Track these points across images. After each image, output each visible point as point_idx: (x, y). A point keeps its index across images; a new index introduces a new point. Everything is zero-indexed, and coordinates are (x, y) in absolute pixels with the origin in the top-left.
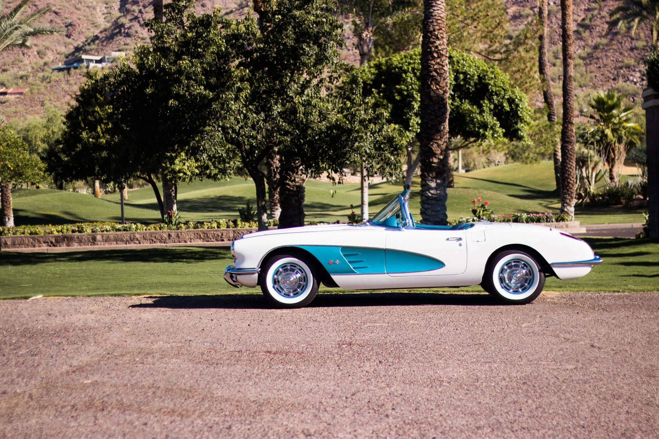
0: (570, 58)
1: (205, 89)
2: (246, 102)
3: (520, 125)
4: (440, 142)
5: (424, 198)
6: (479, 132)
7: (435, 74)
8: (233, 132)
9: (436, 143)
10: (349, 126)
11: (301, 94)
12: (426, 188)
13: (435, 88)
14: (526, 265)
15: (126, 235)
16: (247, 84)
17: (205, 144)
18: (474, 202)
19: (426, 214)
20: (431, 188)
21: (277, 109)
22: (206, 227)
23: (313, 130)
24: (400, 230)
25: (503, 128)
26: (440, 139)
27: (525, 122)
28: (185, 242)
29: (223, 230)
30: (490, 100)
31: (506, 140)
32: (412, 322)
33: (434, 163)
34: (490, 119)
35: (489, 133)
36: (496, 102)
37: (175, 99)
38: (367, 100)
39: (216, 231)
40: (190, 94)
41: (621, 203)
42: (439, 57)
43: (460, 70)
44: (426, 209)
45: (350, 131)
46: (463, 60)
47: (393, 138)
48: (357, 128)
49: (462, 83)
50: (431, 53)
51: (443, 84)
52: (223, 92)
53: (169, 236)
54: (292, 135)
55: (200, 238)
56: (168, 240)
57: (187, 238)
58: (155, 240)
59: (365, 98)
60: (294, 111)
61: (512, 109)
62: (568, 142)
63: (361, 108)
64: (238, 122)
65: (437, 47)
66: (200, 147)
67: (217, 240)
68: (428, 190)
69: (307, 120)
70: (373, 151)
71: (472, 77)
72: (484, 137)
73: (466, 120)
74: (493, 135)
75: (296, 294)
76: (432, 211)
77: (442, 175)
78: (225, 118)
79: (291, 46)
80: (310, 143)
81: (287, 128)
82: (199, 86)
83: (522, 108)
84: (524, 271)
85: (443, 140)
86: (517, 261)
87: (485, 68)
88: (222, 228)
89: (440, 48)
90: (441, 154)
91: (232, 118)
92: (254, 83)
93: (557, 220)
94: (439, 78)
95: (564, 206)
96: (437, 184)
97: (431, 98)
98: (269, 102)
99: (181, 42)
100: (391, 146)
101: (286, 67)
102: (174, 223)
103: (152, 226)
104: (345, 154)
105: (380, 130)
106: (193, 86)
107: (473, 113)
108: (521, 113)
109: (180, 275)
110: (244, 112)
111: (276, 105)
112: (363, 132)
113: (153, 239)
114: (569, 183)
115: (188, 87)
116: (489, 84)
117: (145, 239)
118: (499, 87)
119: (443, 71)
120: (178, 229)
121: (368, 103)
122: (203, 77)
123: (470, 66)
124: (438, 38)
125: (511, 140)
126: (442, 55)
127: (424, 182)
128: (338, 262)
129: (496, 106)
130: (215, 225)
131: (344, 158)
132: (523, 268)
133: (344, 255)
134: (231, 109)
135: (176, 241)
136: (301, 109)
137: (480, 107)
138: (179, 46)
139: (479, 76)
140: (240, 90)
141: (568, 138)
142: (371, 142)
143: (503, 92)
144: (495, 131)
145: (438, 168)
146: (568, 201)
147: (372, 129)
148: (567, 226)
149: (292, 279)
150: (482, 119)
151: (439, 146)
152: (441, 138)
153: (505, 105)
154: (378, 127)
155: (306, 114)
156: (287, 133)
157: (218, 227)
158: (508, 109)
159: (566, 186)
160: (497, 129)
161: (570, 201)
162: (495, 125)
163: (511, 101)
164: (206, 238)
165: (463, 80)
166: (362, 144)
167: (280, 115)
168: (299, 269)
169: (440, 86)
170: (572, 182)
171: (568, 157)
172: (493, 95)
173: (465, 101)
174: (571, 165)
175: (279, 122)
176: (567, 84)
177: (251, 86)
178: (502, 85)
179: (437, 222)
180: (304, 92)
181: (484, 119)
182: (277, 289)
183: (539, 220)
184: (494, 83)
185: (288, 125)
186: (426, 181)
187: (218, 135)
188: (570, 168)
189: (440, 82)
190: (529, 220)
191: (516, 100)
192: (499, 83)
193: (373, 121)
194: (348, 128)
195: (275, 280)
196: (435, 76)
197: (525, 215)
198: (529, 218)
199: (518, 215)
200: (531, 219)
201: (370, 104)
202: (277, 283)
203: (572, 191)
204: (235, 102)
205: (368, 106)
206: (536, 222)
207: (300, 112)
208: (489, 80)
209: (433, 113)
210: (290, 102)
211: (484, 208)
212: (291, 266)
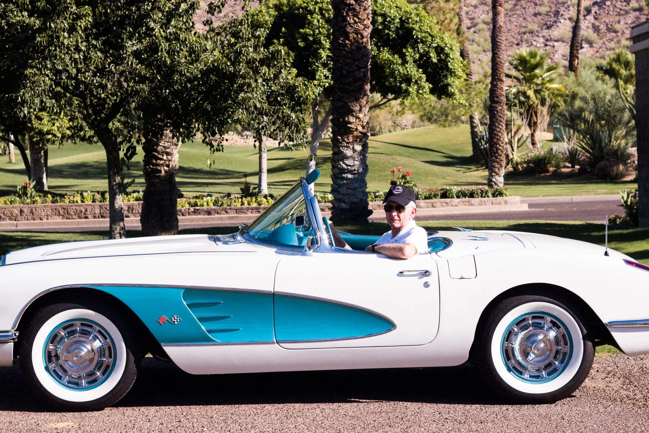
0: (500, 6)
1: (30, 16)
2: (86, 34)
3: (450, 80)
4: (359, 95)
5: (336, 170)
6: (400, 88)
7: (353, 2)
8: (67, 78)
9: (353, 96)
10: (232, 69)
11: (165, 25)
12: (340, 157)
14: (556, 323)
16: (87, 9)
17: (24, 93)
18: (393, 172)
19: (339, 192)
20: (345, 157)
21: (132, 45)
22: (67, 201)
23: (181, 75)
24: (304, 255)
25: (430, 83)
26: (359, 91)
27: (456, 75)
28: (41, 219)
29: (87, 205)
30: (415, 49)
31: (433, 98)
34: (415, 72)
35: (413, 89)
36: (422, 51)
38: (258, 33)
39: (79, 206)
40: (7, 23)
41: (548, 171)
43: (379, 11)
44: (340, 186)
45: (233, 76)
47: (295, 87)
48: (243, 71)
49: (380, 27)
51: (363, 15)
52: (52, 20)
53: (21, 211)
54: (152, 81)
55: (59, 214)
56: (19, 217)
57: (43, 214)
58: (3, 217)
59: (256, 30)
60: (154, 48)
61: (440, 60)
62: (497, 102)
63: (249, 44)
64: (76, 63)
67: (80, 218)
68: (342, 160)
69: (172, 62)
70: (266, 106)
71: (393, 19)
72: (407, 93)
73: (385, 72)
74: (417, 91)
75: (93, 383)
76: (347, 188)
78: (55, 56)
80: (176, 94)
81: (143, 72)
82: (21, 11)
83: (453, 59)
86: (538, 316)
87: (408, 10)
88: (86, 203)
91: (67, 58)
92: (97, 7)
93: (494, 195)
94: (357, 8)
95: (492, 176)
96: (355, 152)
97: (347, 34)
98: (120, 37)
100: (292, 99)
102: (29, 195)
103: (2, 199)
104: (226, 108)
105: (276, 76)
107: (394, 64)
108: (452, 64)
110: (83, 48)
111: (131, 40)
112: (251, 78)
113: (2, 215)
114: (498, 149)
116: (414, 29)
118: (425, 32)
120: (34, 203)
121: (259, 37)
123: (390, 7)
125: (440, 98)
127: (336, 150)
128: (176, 319)
129: (421, 56)
130: (78, 198)
131: (224, 114)
132: (550, 329)
133: (190, 305)
134: (63, 43)
135: (30, 218)
136: (165, 45)
137: (403, 56)
139: (401, 19)
140: (78, 17)
141: (497, 97)
142: (264, 93)
143: (429, 39)
144: (420, 87)
145: (356, 130)
146: (497, 170)
147: (264, 74)
148: (506, 202)
149: (84, 352)
150: (405, 72)
151: (357, 99)
153: (431, 55)
154: (273, 71)
155: (171, 53)
156: (143, 79)
157: (82, 202)
158: (435, 60)
159: (495, 153)
160: (423, 84)
161: (499, 170)
162: (420, 78)
163: (439, 50)
164: (66, 214)
165: (382, 23)
166: (250, 95)
167: (137, 54)
168: (99, 332)
169: (359, 19)
170: (501, 148)
171: (497, 119)
172: (418, 43)
173: (384, 49)
174: (501, 129)
175: (132, 64)
176: (497, 35)
177: (94, 11)
178: (429, 30)
179: (353, 203)
180: (171, 21)
181: (408, 71)
182: (54, 371)
183: (472, 195)
184: (419, 28)
185: (146, 69)
186: (339, 148)
187: (44, 81)
188: (500, 132)
189: (359, 13)
190: (461, 195)
191: (446, 48)
192: (425, 28)
193: (266, 62)
194: (230, 72)
195: (49, 353)
196: (353, 5)
197: (455, 189)
198: (460, 191)
199: (447, 189)
200: (462, 194)
201: (262, 38)
202: (54, 359)
203: (501, 158)
204: (69, 34)
205: (259, 41)
206: (469, 197)
207: (162, 49)
208: (414, 24)
209: (350, 55)
210: (151, 36)
211: (406, 179)
212: (82, 325)
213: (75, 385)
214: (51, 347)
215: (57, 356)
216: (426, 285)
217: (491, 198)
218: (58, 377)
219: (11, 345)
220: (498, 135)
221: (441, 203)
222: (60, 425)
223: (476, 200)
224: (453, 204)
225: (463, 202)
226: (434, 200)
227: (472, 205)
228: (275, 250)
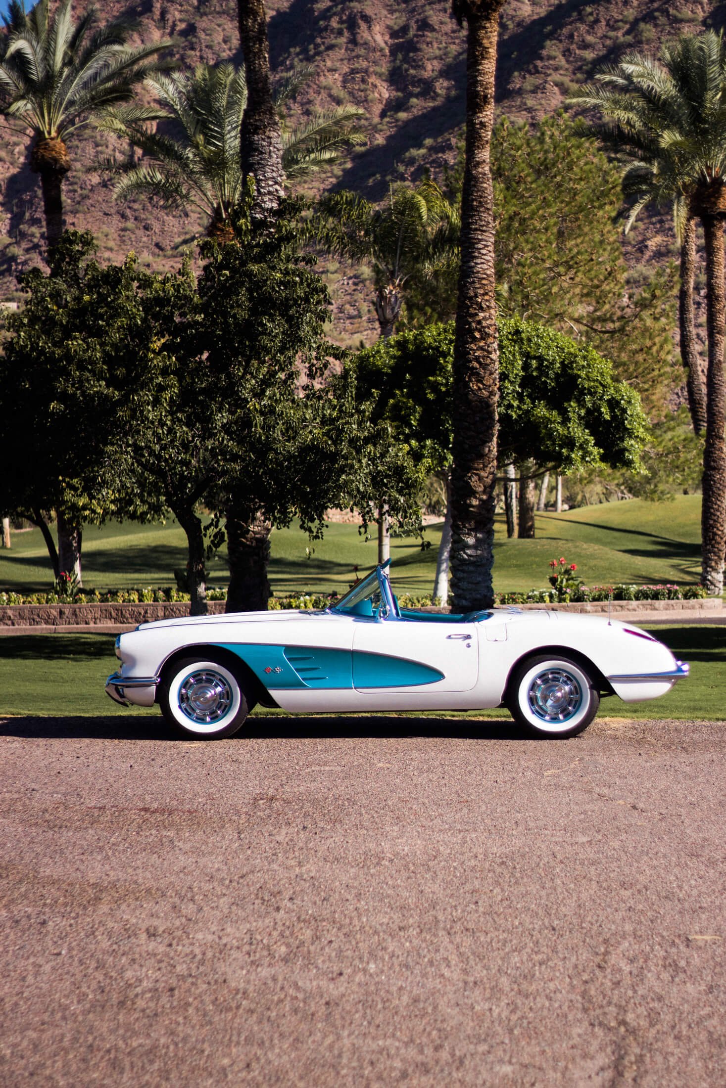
0: (718, 333)
1: (108, 386)
2: (171, 407)
3: (629, 442)
4: (483, 474)
5: (457, 562)
6: (560, 453)
7: (476, 365)
8: (150, 455)
9: (476, 474)
10: (333, 449)
11: (259, 395)
12: (460, 546)
13: (475, 387)
14: (570, 678)
16: (173, 380)
17: (104, 473)
18: (553, 565)
19: (459, 587)
20: (467, 546)
21: (222, 418)
22: (120, 600)
23: (276, 453)
24: (376, 622)
25: (600, 447)
26: (483, 469)
27: (637, 437)
28: (86, 623)
29: (148, 605)
30: (581, 403)
31: (605, 466)
32: (381, 765)
33: (473, 506)
34: (579, 432)
35: (576, 455)
36: (590, 405)
37: (60, 401)
38: (363, 407)
39: (136, 606)
40: (83, 393)
42: (482, 338)
43: (533, 353)
44: (459, 579)
45: (334, 457)
46: (538, 336)
47: (404, 468)
48: (345, 451)
49: (535, 374)
50: (471, 331)
51: (488, 381)
52: (135, 392)
53: (61, 613)
54: (243, 460)
55: (111, 617)
56: (58, 621)
57: (89, 616)
58: (38, 620)
59: (361, 403)
60: (246, 422)
61: (614, 417)
62: (714, 469)
63: (352, 420)
64: (160, 439)
65: (479, 322)
66: (96, 478)
68: (463, 549)
69: (267, 438)
70: (370, 489)
71: (552, 364)
72: (569, 461)
73: (541, 432)
74: (583, 458)
75: (215, 719)
76: (469, 583)
77: (485, 525)
78: (138, 432)
79: (244, 319)
80: (271, 473)
81: (236, 449)
82: (98, 381)
83: (631, 416)
84: (567, 688)
85: (488, 470)
86: (555, 671)
87: (572, 350)
88: (146, 602)
89: (484, 324)
90: (484, 492)
91: (150, 433)
92: (184, 378)
93: (686, 597)
94: (482, 372)
95: (707, 572)
96: (477, 540)
97: (469, 402)
98: (208, 407)
99: (73, 310)
100: (400, 481)
101: (236, 353)
102: (69, 592)
103: (35, 597)
104: (326, 492)
105: (383, 455)
106: (88, 381)
107: (552, 422)
108: (630, 422)
109: (54, 681)
110: (168, 423)
111: (220, 412)
112: (354, 458)
113: (36, 617)
114: (715, 534)
115: (81, 381)
116: (579, 376)
117: (22, 617)
118: (594, 381)
119: (489, 361)
120: (76, 602)
121: (364, 411)
122: (105, 367)
123: (548, 347)
124: (481, 309)
125: (614, 467)
126: (488, 335)
127: (456, 537)
128: (279, 670)
129: (589, 412)
130: (135, 596)
131: (323, 498)
132: (565, 683)
133: (289, 659)
134: (147, 418)
135: (72, 620)
136: (259, 419)
137: (563, 412)
138: (68, 315)
139: (562, 363)
140: (161, 388)
141: (714, 461)
142: (368, 474)
143: (600, 390)
144: (586, 453)
145: (480, 514)
146: (713, 564)
147: (370, 453)
148: (701, 606)
149: (209, 695)
150: (566, 433)
151: (480, 479)
152: (485, 466)
153: (603, 410)
154: (379, 449)
155: (267, 427)
156: (234, 458)
157: (140, 600)
158: (608, 417)
159: (711, 540)
160: (590, 449)
161: (717, 563)
162: (587, 441)
163: (613, 404)
165: (537, 368)
166: (352, 477)
167: (226, 428)
169: (484, 384)
170: (720, 533)
171: (713, 492)
172: (585, 394)
173: (539, 403)
174: (719, 506)
175: (223, 440)
176: (714, 375)
177: (180, 381)
178: (599, 378)
179: (476, 600)
180: (265, 392)
181: (570, 433)
182: (186, 709)
183: (656, 596)
184: (586, 375)
185: (238, 445)
186: (459, 535)
187: (125, 459)
188: (718, 510)
189: (483, 378)
190: (641, 596)
191: (622, 402)
192: (595, 375)
193: (372, 439)
194: (331, 451)
195: (182, 695)
196: (476, 369)
197: (634, 588)
198: (641, 591)
199: (622, 588)
200: (643, 594)
201: (367, 414)
202: (185, 700)
203: (720, 547)
204: (153, 407)
205: (364, 416)
206: (652, 599)
207: (256, 424)
208: (579, 370)
209: (472, 427)
210: (242, 408)
211: (570, 574)
212: (207, 674)
213: (201, 720)
214: (183, 691)
215: (187, 698)
216: (469, 646)
217: (683, 601)
218: (188, 713)
219: (154, 688)
220: (715, 515)
221: (614, 606)
223: (661, 604)
224: (630, 607)
225: (643, 605)
226: (605, 603)
227: (655, 609)
228: (354, 619)
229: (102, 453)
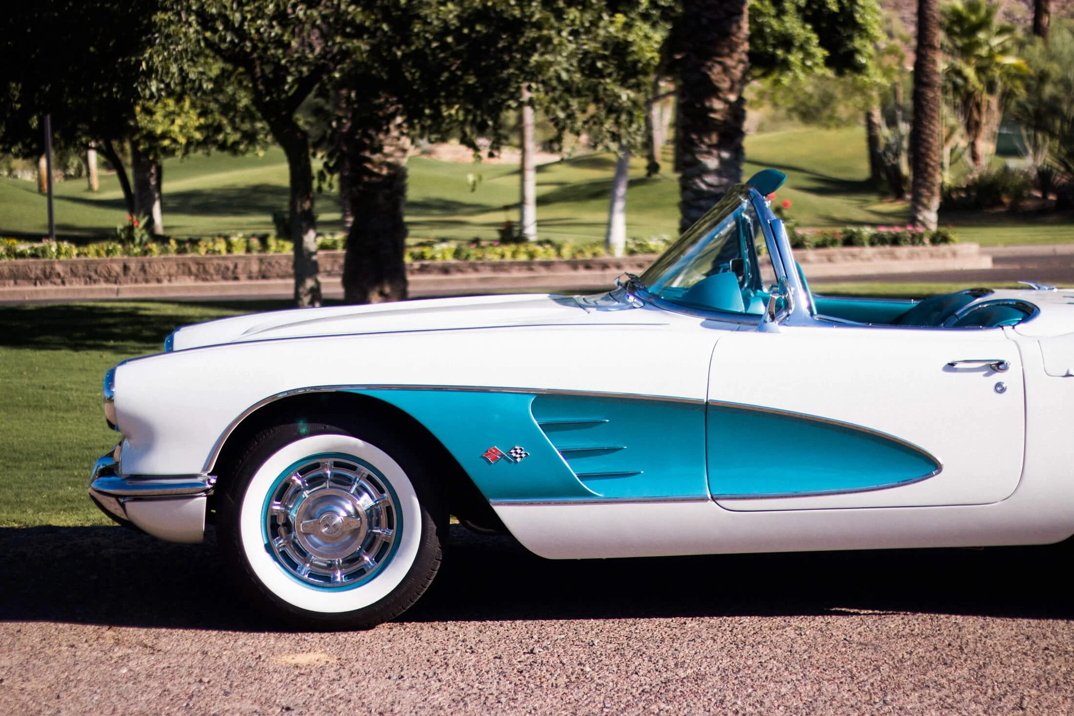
3: (858, 43)
4: (729, 62)
6: (774, 56)
8: (226, 29)
9: (721, 63)
10: (517, 13)
12: (695, 170)
15: (35, 266)
17: (151, 56)
20: (706, 171)
22: (202, 251)
23: (426, 23)
24: (761, 328)
25: (825, 48)
26: (729, 56)
27: (868, 35)
28: (159, 281)
29: (239, 257)
31: (830, 73)
33: (715, 112)
34: (799, 29)
35: (795, 58)
39: (224, 258)
41: (1001, 204)
45: (517, 26)
47: (628, 44)
48: (537, 16)
53: (126, 268)
54: (372, 35)
55: (190, 273)
56: (122, 277)
57: (162, 273)
58: (95, 277)
61: (841, 8)
62: (927, 85)
64: (240, 4)
67: (225, 278)
68: (699, 176)
70: (577, 77)
72: (785, 65)
74: (803, 61)
75: (358, 576)
77: (733, 140)
80: (418, 58)
81: (359, 18)
85: (736, 56)
88: (236, 253)
90: (731, 90)
93: (934, 242)
95: (916, 210)
96: (722, 161)
100: (620, 67)
102: (137, 240)
103: (92, 248)
104: (507, 82)
105: (594, 24)
108: (862, 16)
112: (551, 27)
113: (93, 274)
114: (927, 165)
117: (74, 274)
120: (145, 253)
125: (840, 73)
127: (684, 158)
128: (520, 452)
129: (810, 3)
130: (221, 246)
131: (502, 92)
133: (546, 427)
135: (140, 278)
137: (779, 3)
141: (927, 77)
142: (572, 55)
144: (808, 55)
145: (725, 122)
146: (925, 201)
147: (573, 21)
148: (954, 254)
150: (782, 29)
151: (726, 70)
152: (732, 51)
154: (588, 16)
156: (359, 31)
157: (229, 251)
158: (835, 8)
160: (813, 50)
161: (928, 200)
162: (808, 40)
164: (202, 272)
166: (549, 57)
168: (369, 479)
170: (932, 163)
171: (925, 114)
174: (931, 130)
181: (786, 29)
182: (283, 553)
183: (895, 241)
185: (363, 11)
186: (693, 153)
190: (877, 241)
194: (514, 16)
195: (274, 518)
197: (867, 231)
198: (875, 235)
199: (852, 232)
200: (879, 239)
202: (282, 530)
212: (337, 465)
213: (322, 580)
214: (277, 507)
215: (288, 525)
216: (1000, 388)
217: (929, 247)
218: (289, 564)
219: (201, 501)
220: (927, 142)
221: (844, 255)
222: (302, 659)
223: (903, 250)
224: (864, 256)
225: (880, 254)
226: (831, 250)
227: (897, 259)
228: (701, 320)
229: (152, 27)
